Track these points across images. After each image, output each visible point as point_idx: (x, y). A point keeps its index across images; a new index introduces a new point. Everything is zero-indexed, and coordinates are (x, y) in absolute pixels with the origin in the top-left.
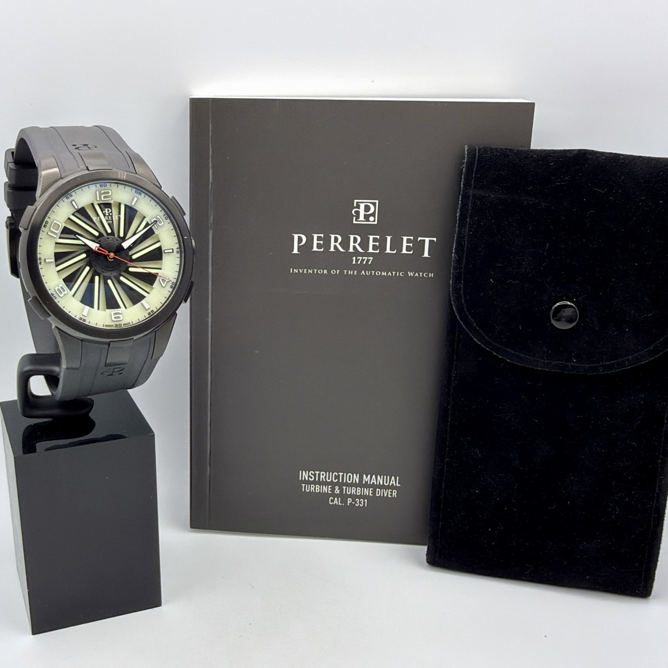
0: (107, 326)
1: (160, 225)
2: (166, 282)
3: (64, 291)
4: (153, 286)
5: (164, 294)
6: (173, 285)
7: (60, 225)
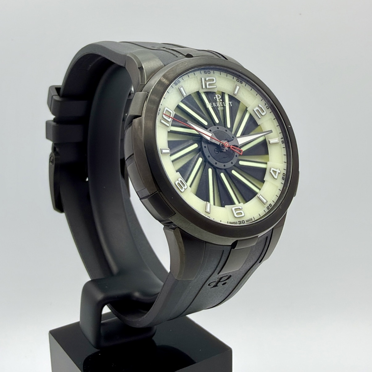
0: (231, 223)
1: (263, 114)
2: (277, 173)
3: (184, 185)
5: (278, 187)
6: (284, 177)
7: (171, 113)
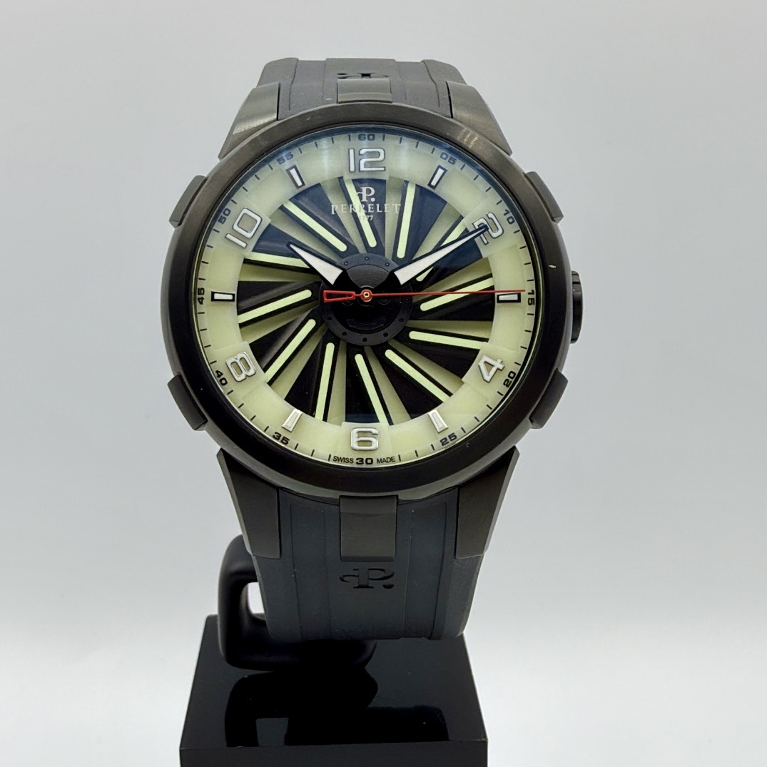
0: (337, 459)
1: (495, 235)
2: (494, 369)
3: (248, 367)
4: (464, 379)
5: (487, 400)
6: (510, 380)
7: (256, 221)
